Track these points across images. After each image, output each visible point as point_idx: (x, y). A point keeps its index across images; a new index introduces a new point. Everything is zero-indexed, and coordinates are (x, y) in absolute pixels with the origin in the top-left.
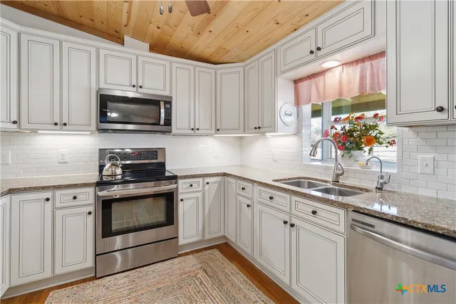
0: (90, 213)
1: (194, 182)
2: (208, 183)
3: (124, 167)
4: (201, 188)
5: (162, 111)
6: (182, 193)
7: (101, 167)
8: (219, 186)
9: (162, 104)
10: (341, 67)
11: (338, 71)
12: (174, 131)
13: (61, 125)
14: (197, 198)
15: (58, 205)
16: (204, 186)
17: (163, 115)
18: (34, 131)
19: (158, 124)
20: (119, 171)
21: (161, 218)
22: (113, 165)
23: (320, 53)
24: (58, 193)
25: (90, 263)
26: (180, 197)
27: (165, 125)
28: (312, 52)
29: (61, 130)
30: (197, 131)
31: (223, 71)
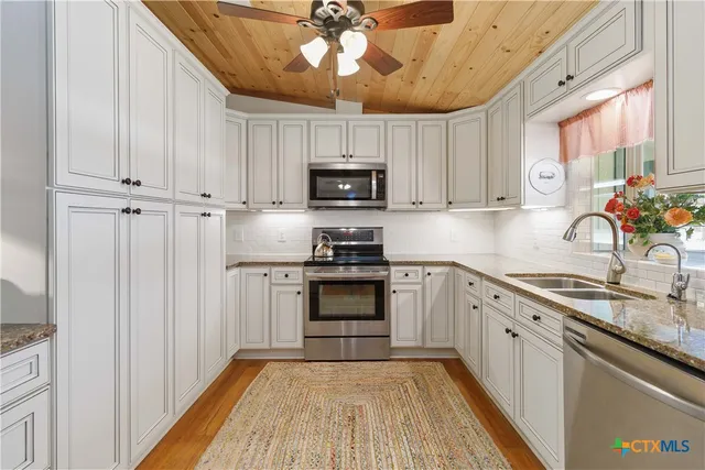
0: (299, 293)
1: (412, 271)
2: (429, 274)
3: (336, 248)
4: (420, 280)
5: (374, 182)
6: (394, 283)
7: (314, 247)
8: (447, 280)
9: (374, 174)
10: (623, 96)
11: (619, 102)
12: (390, 206)
13: (278, 204)
14: (415, 292)
15: (274, 281)
16: (423, 279)
17: (374, 187)
18: (259, 211)
19: (370, 199)
20: (330, 253)
21: (371, 311)
22: (324, 245)
23: (572, 83)
24: (275, 269)
25: (299, 344)
26: (393, 288)
27: (378, 199)
28: (561, 83)
29: (278, 208)
30: (420, 206)
31: (457, 120)
